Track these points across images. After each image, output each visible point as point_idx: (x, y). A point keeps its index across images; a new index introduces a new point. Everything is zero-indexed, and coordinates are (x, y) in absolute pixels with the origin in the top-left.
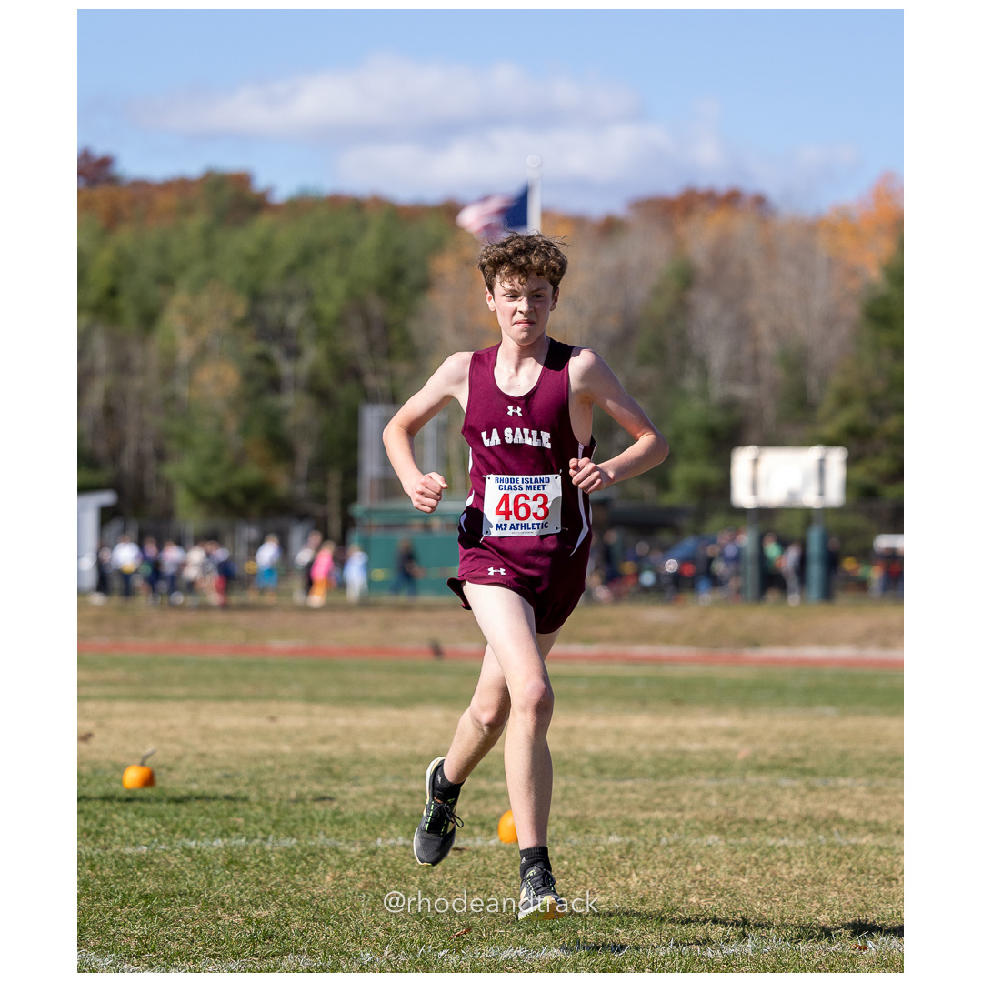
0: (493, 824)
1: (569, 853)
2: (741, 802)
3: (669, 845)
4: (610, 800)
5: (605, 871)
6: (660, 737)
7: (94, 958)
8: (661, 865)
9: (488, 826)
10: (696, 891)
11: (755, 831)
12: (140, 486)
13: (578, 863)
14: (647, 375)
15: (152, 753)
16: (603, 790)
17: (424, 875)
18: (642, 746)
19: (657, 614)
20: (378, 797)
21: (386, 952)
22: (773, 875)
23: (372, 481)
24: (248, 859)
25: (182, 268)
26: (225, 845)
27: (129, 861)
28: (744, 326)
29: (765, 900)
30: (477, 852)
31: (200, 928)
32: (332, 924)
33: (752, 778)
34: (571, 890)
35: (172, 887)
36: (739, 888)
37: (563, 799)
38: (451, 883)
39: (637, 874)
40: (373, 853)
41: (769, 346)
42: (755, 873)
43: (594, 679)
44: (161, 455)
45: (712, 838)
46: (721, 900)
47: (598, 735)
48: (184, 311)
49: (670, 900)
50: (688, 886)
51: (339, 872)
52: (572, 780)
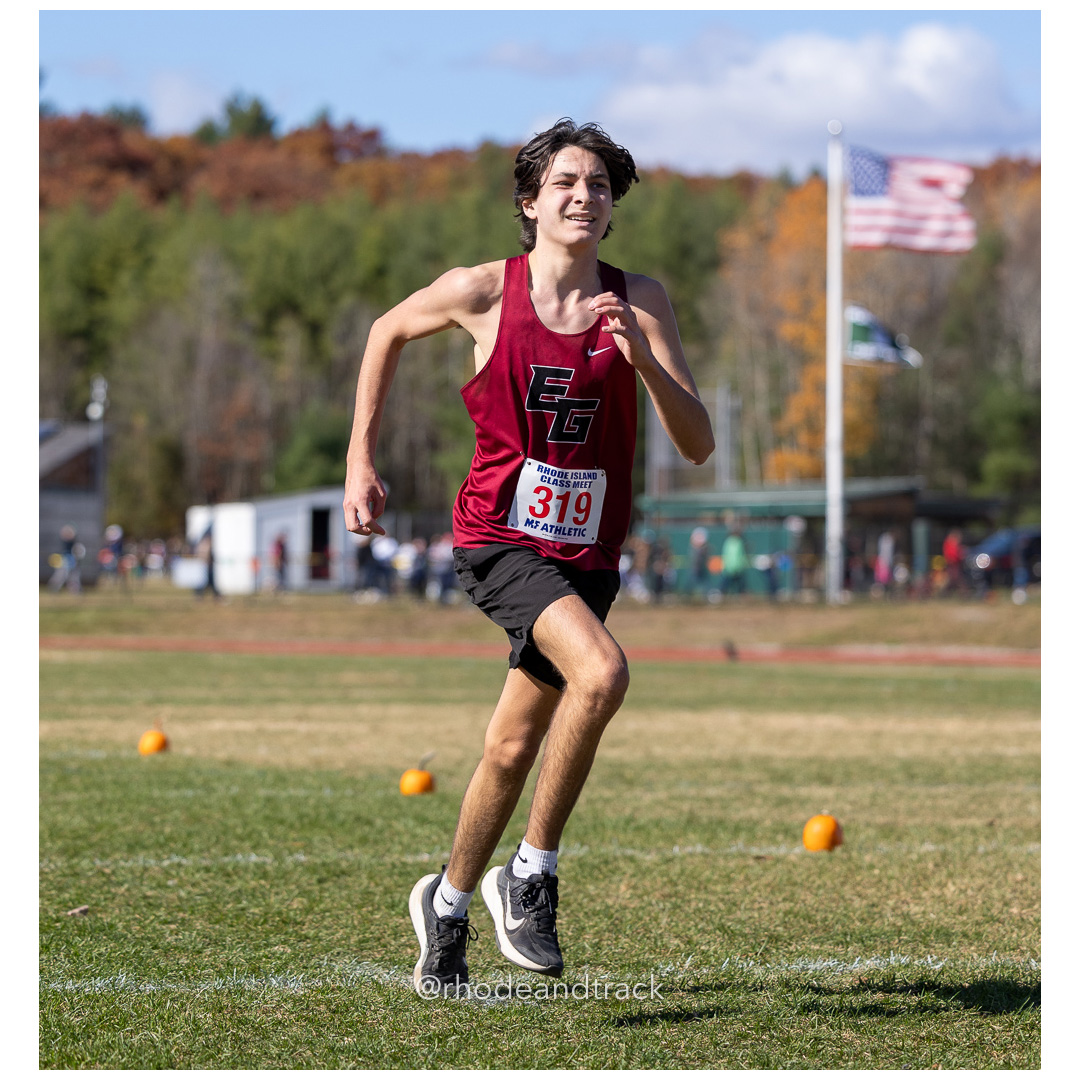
0: (798, 832)
1: (880, 861)
3: (987, 854)
4: (922, 807)
5: (918, 880)
6: (974, 741)
7: (377, 970)
8: (980, 874)
9: (792, 833)
10: (1016, 901)
12: (411, 477)
13: (890, 872)
14: (955, 356)
15: (432, 757)
16: (914, 797)
18: (955, 751)
19: (969, 613)
20: (674, 803)
21: (687, 964)
23: (660, 471)
25: (454, 244)
27: (409, 869)
30: (778, 860)
32: (628, 935)
34: (883, 899)
37: (873, 804)
39: (954, 884)
40: (669, 861)
44: (434, 445)
45: (1033, 846)
47: (908, 739)
49: (989, 910)
50: (1009, 896)
51: (634, 881)
52: (881, 786)
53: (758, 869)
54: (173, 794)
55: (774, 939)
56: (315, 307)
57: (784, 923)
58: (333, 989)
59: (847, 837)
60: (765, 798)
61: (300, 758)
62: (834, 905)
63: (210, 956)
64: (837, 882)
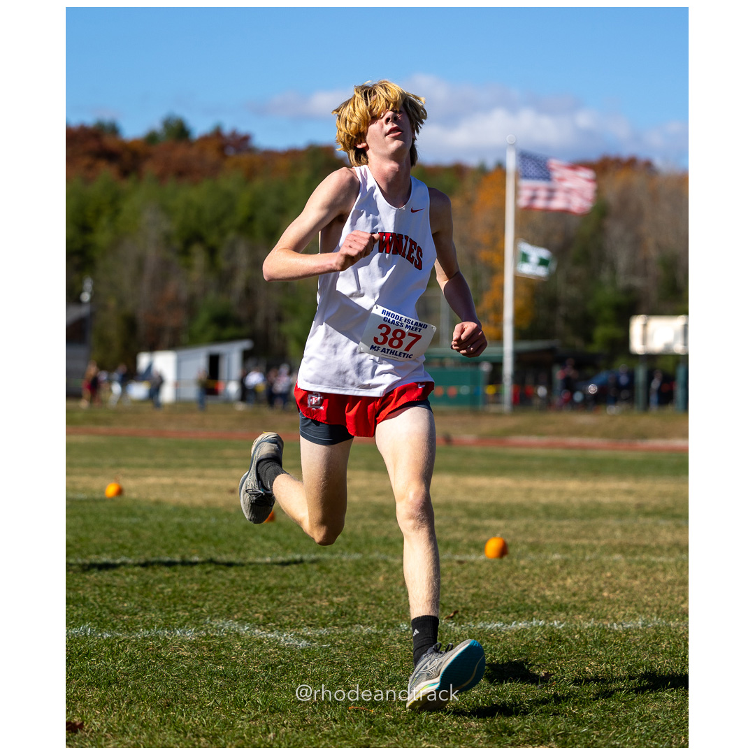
0: (482, 547)
1: (529, 564)
2: (634, 535)
3: (590, 561)
4: (554, 533)
5: (551, 576)
6: (585, 494)
7: (237, 626)
8: (586, 573)
9: (478, 547)
10: (607, 589)
11: (643, 552)
12: (266, 337)
13: (535, 571)
14: (579, 271)
16: (550, 527)
18: (574, 500)
19: (584, 419)
22: (655, 579)
24: (332, 566)
27: (259, 566)
28: (638, 241)
29: (650, 595)
30: (472, 563)
31: (302, 609)
33: (641, 520)
34: (530, 587)
35: (285, 583)
36: (633, 587)
37: (526, 531)
38: (457, 583)
39: (571, 578)
41: (653, 254)
42: (644, 578)
44: (280, 319)
45: (617, 557)
46: (622, 594)
47: (547, 492)
49: (590, 594)
50: (602, 586)
51: (387, 575)
52: (531, 520)
53: (458, 567)
54: (125, 520)
55: (467, 609)
56: (213, 239)
57: (472, 601)
58: (212, 637)
59: (511, 550)
60: (465, 527)
61: (198, 500)
62: (502, 590)
63: (141, 617)
64: (505, 576)
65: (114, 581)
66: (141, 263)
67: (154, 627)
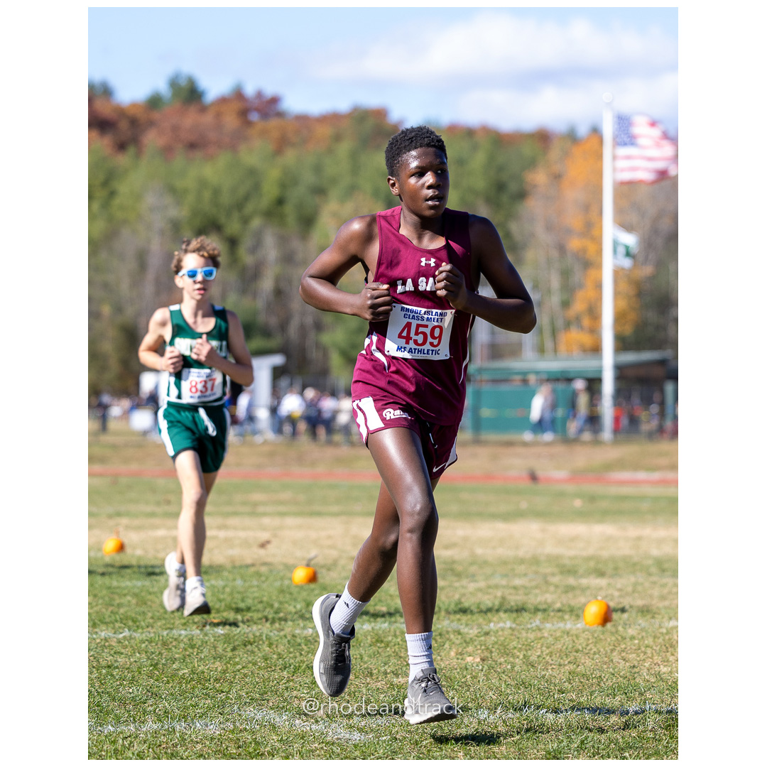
0: (580, 612)
1: (639, 634)
4: (670, 593)
5: (667, 648)
7: (273, 716)
9: (575, 613)
12: (303, 350)
13: (646, 642)
15: (316, 557)
16: (664, 586)
17: (526, 651)
20: (490, 590)
21: (498, 711)
23: (482, 346)
24: (390, 638)
25: (334, 181)
26: (373, 628)
27: (299, 640)
30: (567, 633)
32: (456, 689)
34: (641, 662)
37: (634, 591)
38: (548, 658)
40: (487, 634)
43: (656, 499)
44: (319, 327)
47: (660, 542)
48: (335, 215)
51: (460, 648)
52: (641, 578)
53: (550, 638)
54: (127, 584)
56: (233, 227)
57: (569, 681)
58: (241, 730)
59: (615, 616)
60: (557, 586)
62: (605, 666)
64: (608, 649)
65: (116, 661)
66: (142, 260)
67: (168, 717)
